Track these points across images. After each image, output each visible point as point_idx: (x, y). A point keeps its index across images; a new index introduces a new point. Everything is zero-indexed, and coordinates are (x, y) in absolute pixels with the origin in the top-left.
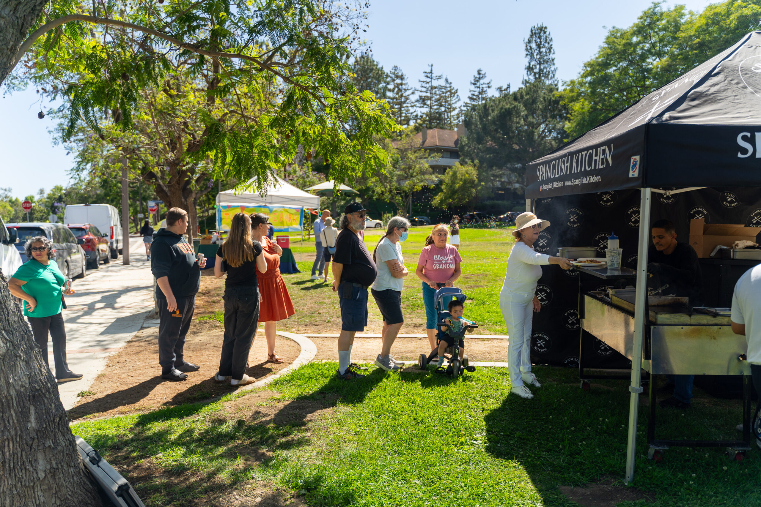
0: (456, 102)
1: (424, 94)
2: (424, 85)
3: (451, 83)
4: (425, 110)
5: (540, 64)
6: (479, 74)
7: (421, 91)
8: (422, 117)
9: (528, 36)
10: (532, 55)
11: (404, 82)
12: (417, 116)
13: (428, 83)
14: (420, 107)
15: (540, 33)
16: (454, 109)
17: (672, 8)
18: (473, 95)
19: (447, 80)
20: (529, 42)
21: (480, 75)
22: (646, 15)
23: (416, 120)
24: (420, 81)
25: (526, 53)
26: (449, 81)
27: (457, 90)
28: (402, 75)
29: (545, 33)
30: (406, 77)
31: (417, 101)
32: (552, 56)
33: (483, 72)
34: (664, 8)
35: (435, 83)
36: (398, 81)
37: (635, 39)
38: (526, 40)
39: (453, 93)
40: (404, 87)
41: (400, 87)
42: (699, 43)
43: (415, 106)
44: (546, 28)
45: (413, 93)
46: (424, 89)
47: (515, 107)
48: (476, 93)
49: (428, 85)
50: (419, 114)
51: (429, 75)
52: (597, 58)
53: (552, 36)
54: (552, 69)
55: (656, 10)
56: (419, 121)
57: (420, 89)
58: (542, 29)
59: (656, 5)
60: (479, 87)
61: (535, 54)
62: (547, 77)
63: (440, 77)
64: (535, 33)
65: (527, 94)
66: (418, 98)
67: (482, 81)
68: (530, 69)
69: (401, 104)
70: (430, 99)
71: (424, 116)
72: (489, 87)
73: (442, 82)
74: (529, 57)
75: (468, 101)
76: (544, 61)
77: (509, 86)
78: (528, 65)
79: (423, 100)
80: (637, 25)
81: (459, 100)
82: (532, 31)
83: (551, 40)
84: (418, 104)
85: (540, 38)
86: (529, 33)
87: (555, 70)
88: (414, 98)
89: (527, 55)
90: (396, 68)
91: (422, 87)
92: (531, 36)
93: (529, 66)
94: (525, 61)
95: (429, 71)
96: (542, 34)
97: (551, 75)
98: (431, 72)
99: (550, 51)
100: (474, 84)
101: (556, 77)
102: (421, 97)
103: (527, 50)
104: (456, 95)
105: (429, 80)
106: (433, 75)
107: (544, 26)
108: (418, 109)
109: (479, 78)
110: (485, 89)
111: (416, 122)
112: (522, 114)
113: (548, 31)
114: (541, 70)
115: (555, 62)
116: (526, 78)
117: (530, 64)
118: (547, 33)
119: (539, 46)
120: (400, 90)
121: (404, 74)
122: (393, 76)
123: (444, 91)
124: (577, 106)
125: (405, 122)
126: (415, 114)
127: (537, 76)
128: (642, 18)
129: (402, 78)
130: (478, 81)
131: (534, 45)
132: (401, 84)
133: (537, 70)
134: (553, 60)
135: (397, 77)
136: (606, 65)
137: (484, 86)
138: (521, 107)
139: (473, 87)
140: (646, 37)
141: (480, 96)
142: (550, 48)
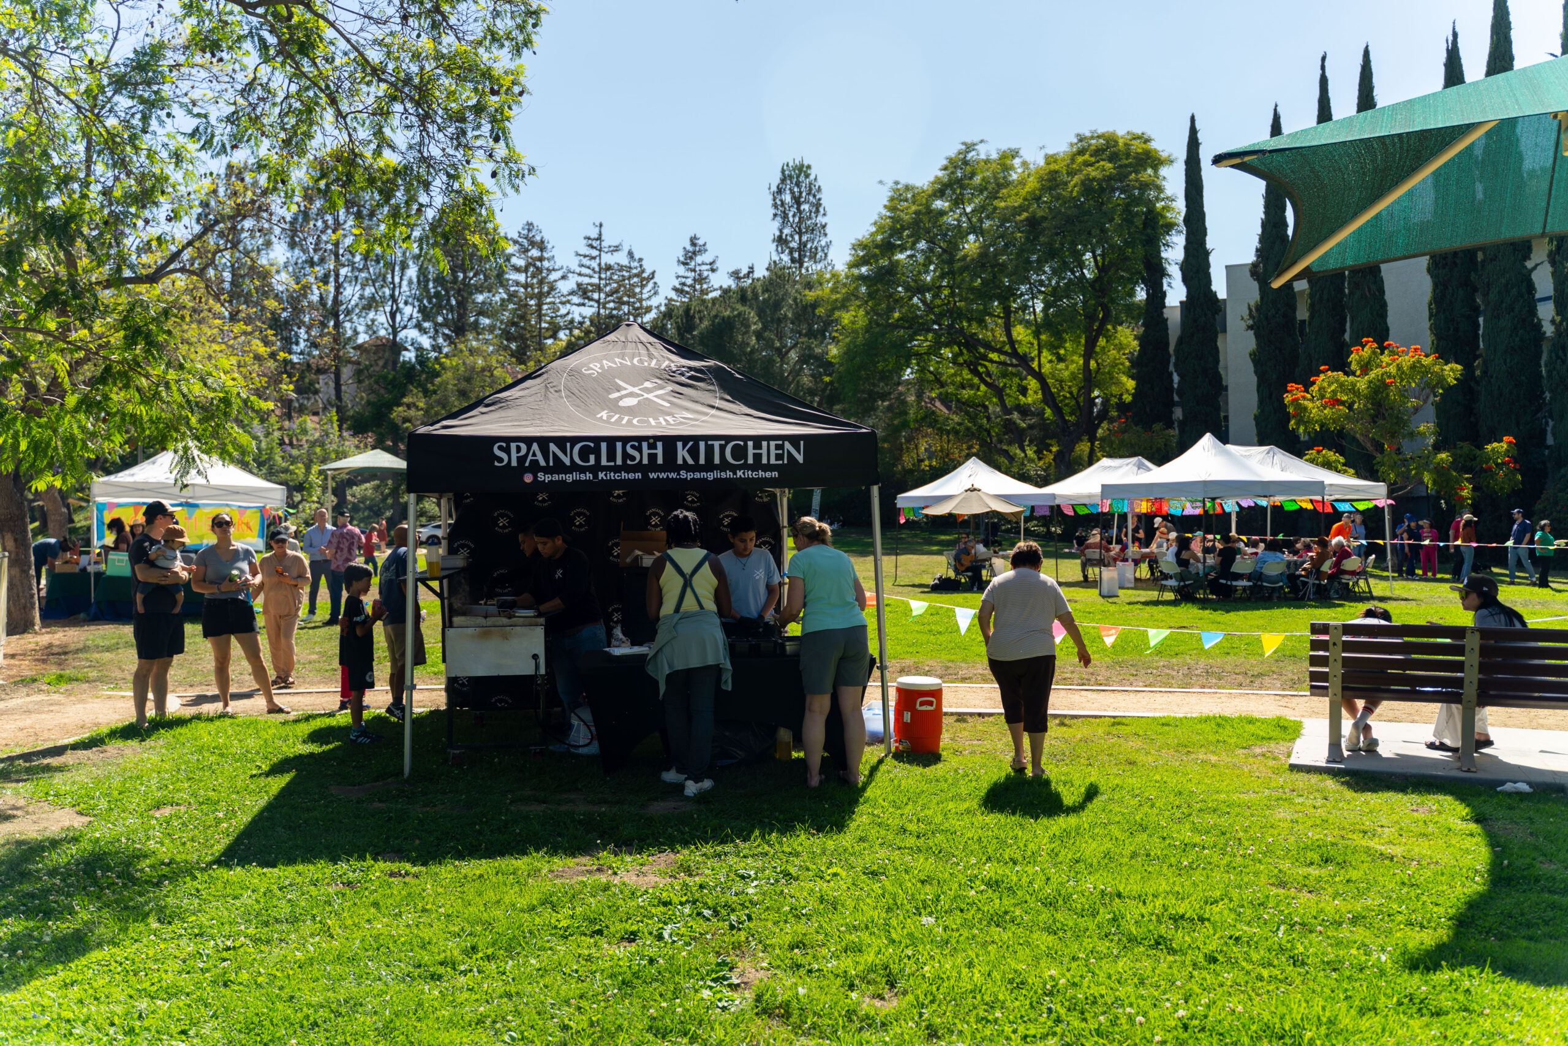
0: (649, 298)
1: (586, 280)
2: (586, 261)
3: (641, 260)
4: (589, 311)
5: (800, 234)
6: (693, 244)
7: (580, 274)
8: (581, 323)
9: (778, 181)
10: (785, 216)
11: (545, 255)
12: (572, 321)
13: (594, 258)
14: (579, 305)
15: (798, 176)
16: (649, 309)
17: (994, 156)
18: (684, 284)
19: (631, 254)
20: (780, 191)
21: (695, 248)
22: (953, 164)
23: (571, 330)
24: (578, 254)
25: (773, 211)
26: (637, 257)
27: (653, 273)
28: (542, 242)
29: (807, 176)
30: (549, 246)
31: (572, 293)
32: (820, 220)
33: (700, 242)
34: (983, 152)
35: (607, 259)
36: (535, 253)
37: (939, 204)
38: (774, 188)
39: (645, 279)
40: (546, 264)
41: (538, 264)
42: (1027, 219)
43: (568, 302)
44: (809, 167)
45: (564, 277)
46: (585, 271)
47: (739, 315)
48: (689, 282)
49: (594, 264)
50: (578, 318)
51: (595, 244)
52: (872, 234)
53: (820, 182)
54: (823, 243)
55: (969, 156)
56: (576, 332)
57: (578, 270)
58: (802, 170)
59: (969, 147)
60: (694, 270)
61: (791, 214)
62: (813, 257)
63: (616, 249)
64: (791, 177)
65: (766, 290)
66: (575, 287)
67: (699, 259)
68: (781, 241)
69: (540, 296)
70: (598, 288)
71: (588, 323)
72: (713, 270)
73: (621, 258)
74: (778, 219)
75: (673, 295)
76: (807, 228)
77: (751, 270)
78: (777, 233)
79: (583, 291)
80: (938, 180)
81: (656, 293)
82: (783, 171)
83: (819, 190)
84: (576, 299)
85: (798, 184)
86: (779, 175)
87: (828, 246)
88: (564, 287)
89: (775, 215)
90: (530, 226)
91: (582, 266)
92: (783, 181)
93: (780, 237)
94: (773, 228)
95: (594, 235)
96: (802, 178)
97: (820, 254)
98: (599, 238)
99: (817, 211)
100: (685, 264)
101: (829, 258)
102: (579, 285)
103: (775, 206)
104: (651, 285)
105: (595, 253)
106: (604, 244)
107: (806, 163)
108: (574, 308)
109: (694, 253)
110: (705, 274)
111: (571, 334)
112: (753, 327)
113: (813, 173)
114: (802, 246)
115: (828, 230)
116: (775, 258)
117: (781, 231)
118: (812, 177)
119: (797, 201)
120: (539, 270)
121: (546, 238)
122: (525, 243)
123: (626, 274)
124: (846, 318)
125: (550, 333)
126: (569, 317)
127: (796, 255)
128: (945, 168)
129: (541, 246)
130: (691, 258)
131: (787, 198)
132: (541, 259)
133: (794, 245)
134: (824, 227)
135: (533, 244)
136: (887, 248)
137: (704, 267)
138: (753, 316)
139: (681, 270)
140: (958, 202)
141: (698, 287)
142: (818, 205)
